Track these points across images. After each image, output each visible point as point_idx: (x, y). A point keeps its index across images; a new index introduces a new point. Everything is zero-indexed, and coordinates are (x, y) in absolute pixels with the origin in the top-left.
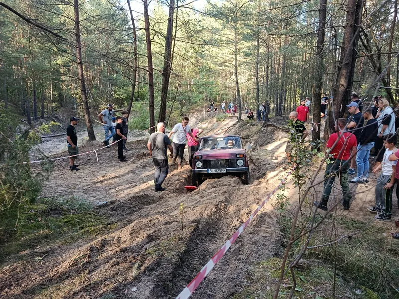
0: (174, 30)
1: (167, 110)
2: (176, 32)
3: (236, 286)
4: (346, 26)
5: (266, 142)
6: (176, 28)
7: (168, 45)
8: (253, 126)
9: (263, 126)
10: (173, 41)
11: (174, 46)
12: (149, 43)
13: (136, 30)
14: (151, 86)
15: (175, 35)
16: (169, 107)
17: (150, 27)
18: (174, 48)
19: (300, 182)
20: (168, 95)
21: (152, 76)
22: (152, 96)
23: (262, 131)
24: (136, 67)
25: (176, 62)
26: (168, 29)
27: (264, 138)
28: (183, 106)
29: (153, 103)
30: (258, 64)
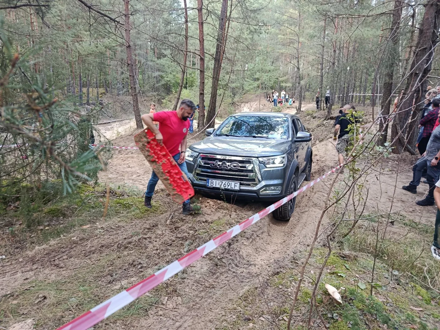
0: (229, 9)
1: (218, 99)
2: (231, 12)
3: (280, 268)
4: (427, 5)
5: (328, 137)
6: (231, 7)
7: (222, 27)
8: (314, 118)
9: (325, 119)
10: (228, 21)
11: (228, 27)
12: (201, 24)
13: (188, 10)
14: (202, 72)
15: (230, 16)
16: (220, 95)
17: (203, 7)
18: (228, 29)
19: (355, 175)
20: (219, 82)
21: (204, 61)
22: (203, 83)
23: (324, 125)
24: (187, 52)
25: (229, 45)
26: (222, 8)
27: (326, 133)
28: (235, 95)
29: (203, 90)
30: (323, 47)
